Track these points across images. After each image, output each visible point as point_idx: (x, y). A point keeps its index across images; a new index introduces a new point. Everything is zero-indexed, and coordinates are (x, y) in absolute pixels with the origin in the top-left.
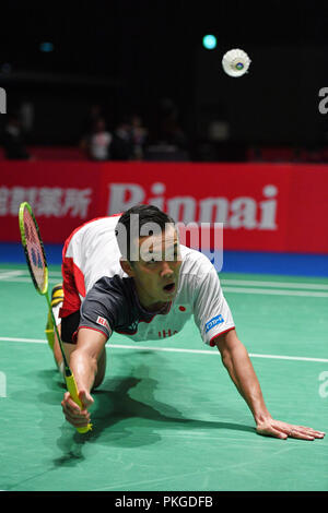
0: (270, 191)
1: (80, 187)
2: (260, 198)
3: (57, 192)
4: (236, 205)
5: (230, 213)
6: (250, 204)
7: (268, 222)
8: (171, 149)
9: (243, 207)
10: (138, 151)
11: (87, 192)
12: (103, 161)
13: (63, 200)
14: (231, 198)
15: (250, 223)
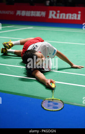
0: (80, 12)
1: (44, 11)
2: (78, 14)
3: (39, 12)
4: (73, 15)
5: (72, 16)
6: (76, 15)
7: (79, 18)
8: (61, 4)
9: (74, 15)
10: (55, 4)
11: (45, 12)
12: (48, 6)
13: (41, 13)
14: (72, 13)
15: (76, 18)
